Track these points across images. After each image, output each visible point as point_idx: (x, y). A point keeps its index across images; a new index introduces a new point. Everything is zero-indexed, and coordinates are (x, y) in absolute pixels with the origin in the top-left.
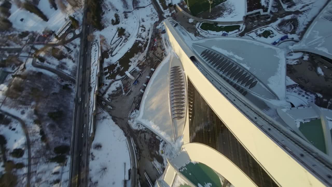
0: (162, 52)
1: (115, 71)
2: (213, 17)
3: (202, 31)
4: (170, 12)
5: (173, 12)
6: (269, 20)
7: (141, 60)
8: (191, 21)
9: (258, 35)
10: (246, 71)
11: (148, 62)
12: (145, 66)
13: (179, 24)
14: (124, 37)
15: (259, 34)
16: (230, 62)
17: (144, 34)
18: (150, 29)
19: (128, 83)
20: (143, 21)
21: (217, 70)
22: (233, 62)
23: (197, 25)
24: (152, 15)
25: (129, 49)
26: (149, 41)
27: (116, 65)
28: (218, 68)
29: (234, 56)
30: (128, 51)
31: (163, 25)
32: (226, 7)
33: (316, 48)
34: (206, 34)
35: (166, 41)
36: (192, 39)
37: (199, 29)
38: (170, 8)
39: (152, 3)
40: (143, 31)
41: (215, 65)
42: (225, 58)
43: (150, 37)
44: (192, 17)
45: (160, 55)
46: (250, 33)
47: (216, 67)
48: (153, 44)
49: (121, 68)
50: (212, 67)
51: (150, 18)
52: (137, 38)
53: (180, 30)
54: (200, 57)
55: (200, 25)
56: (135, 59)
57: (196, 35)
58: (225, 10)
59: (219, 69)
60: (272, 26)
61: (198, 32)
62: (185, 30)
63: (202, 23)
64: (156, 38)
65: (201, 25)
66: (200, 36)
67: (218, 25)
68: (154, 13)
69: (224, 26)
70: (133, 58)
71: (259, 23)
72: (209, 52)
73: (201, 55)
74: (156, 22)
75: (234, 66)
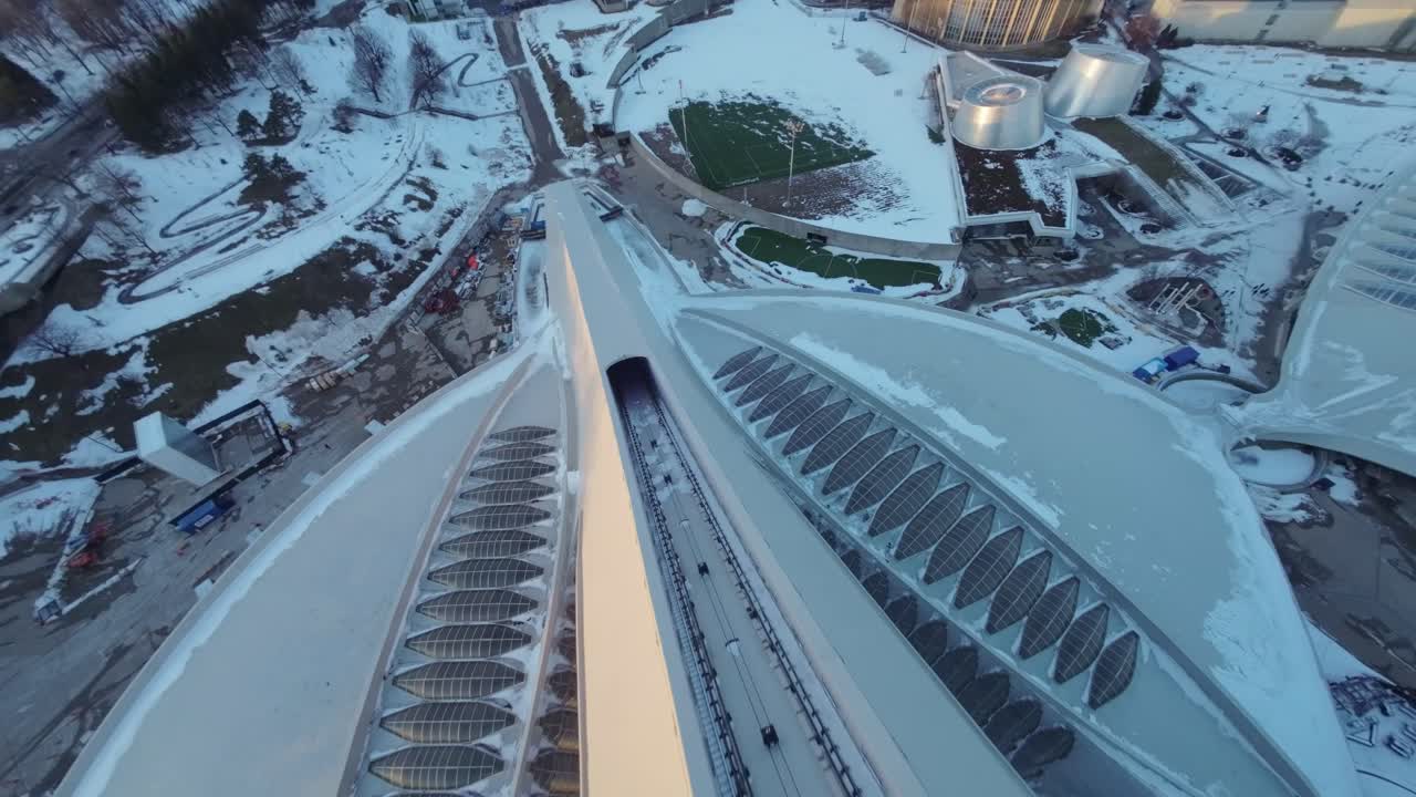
0: (492, 329)
1: (91, 401)
2: (802, 208)
3: (746, 261)
4: (599, 158)
5: (609, 161)
6: (1075, 265)
7: (331, 354)
8: (692, 208)
9: (1037, 323)
10: (1041, 537)
11: (373, 377)
12: (345, 398)
13: (627, 211)
14: (273, 210)
15: (1041, 320)
16: (917, 447)
17: (413, 224)
18: (469, 208)
19: (141, 508)
20: (438, 165)
21: (821, 502)
22: (936, 451)
23: (722, 231)
24: (499, 153)
25: (275, 276)
26: (435, 264)
27: (123, 359)
28: (835, 489)
29: (936, 412)
30: (259, 286)
31: (543, 205)
32: (868, 181)
33: (1383, 436)
34: (761, 277)
35: (534, 280)
36: (683, 289)
37: (728, 248)
38: (602, 140)
39: (518, 112)
40: (414, 204)
41: (811, 457)
42: (878, 415)
43: (449, 242)
44: (699, 194)
45: (470, 344)
46: (996, 308)
47: (814, 474)
48: (454, 279)
49: (147, 388)
50: (786, 466)
51: (484, 164)
52: (360, 228)
53: (626, 238)
54: (713, 385)
55: (736, 231)
56: (294, 343)
57: (708, 273)
58: (862, 192)
59: (843, 491)
60: (1101, 295)
61: (723, 261)
62: (652, 243)
63: (746, 227)
64: (484, 255)
65: (741, 233)
66: (729, 280)
67: (827, 248)
68: (512, 148)
69: (860, 255)
70: (275, 333)
71: (1032, 271)
72: (775, 366)
73: (716, 377)
74: (512, 187)
75: (947, 484)
